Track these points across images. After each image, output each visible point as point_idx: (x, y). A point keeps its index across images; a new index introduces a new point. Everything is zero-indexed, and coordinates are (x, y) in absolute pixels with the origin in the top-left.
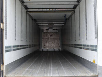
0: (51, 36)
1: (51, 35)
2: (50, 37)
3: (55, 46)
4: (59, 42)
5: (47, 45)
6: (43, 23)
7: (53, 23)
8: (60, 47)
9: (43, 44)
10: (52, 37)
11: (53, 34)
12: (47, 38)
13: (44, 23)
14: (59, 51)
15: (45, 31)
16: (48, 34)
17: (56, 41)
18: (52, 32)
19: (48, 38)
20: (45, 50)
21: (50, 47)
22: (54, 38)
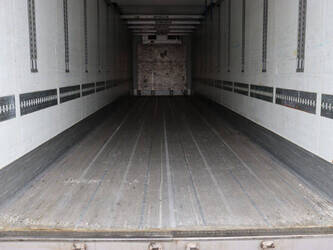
0: (162, 55)
1: (163, 52)
2: (159, 57)
3: (173, 83)
4: (185, 72)
5: (152, 79)
6: (141, 17)
7: (170, 17)
8: (186, 85)
9: (140, 78)
10: (166, 58)
11: (167, 49)
12: (150, 60)
13: (144, 17)
14: (185, 95)
15: (147, 41)
16: (156, 51)
17: (177, 71)
18: (166, 45)
19: (155, 61)
20: (146, 92)
21: (160, 85)
22: (170, 62)
